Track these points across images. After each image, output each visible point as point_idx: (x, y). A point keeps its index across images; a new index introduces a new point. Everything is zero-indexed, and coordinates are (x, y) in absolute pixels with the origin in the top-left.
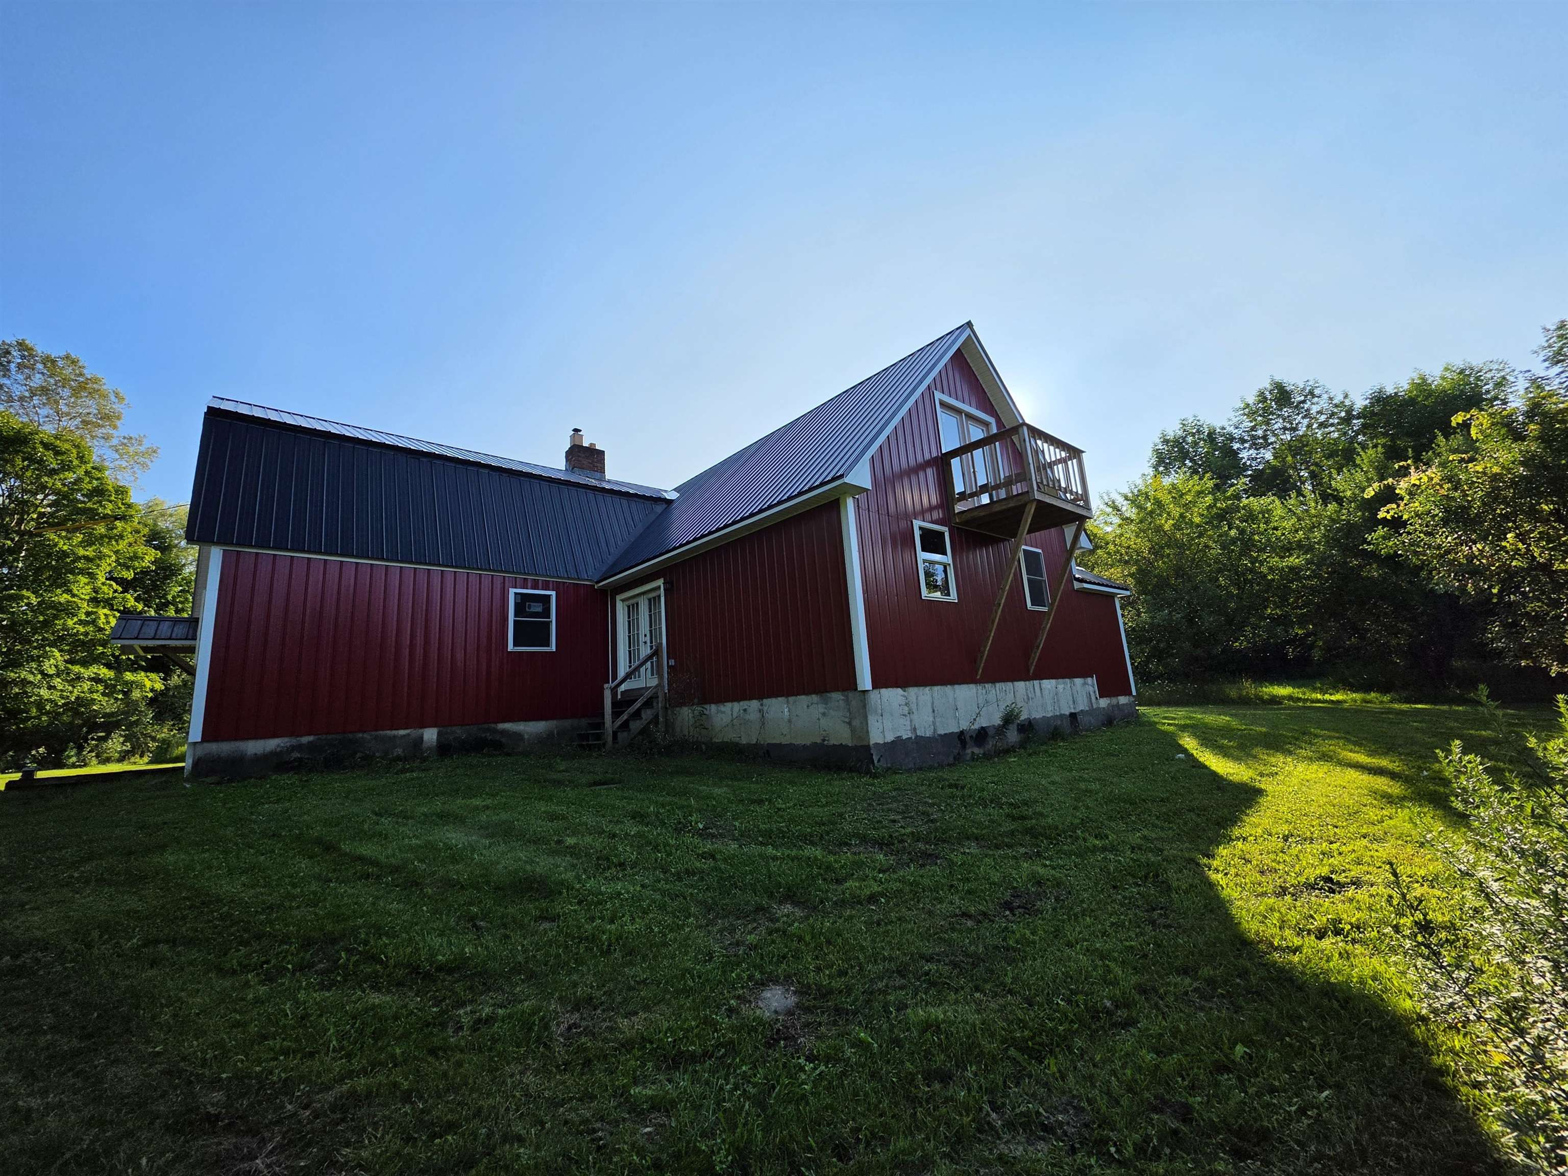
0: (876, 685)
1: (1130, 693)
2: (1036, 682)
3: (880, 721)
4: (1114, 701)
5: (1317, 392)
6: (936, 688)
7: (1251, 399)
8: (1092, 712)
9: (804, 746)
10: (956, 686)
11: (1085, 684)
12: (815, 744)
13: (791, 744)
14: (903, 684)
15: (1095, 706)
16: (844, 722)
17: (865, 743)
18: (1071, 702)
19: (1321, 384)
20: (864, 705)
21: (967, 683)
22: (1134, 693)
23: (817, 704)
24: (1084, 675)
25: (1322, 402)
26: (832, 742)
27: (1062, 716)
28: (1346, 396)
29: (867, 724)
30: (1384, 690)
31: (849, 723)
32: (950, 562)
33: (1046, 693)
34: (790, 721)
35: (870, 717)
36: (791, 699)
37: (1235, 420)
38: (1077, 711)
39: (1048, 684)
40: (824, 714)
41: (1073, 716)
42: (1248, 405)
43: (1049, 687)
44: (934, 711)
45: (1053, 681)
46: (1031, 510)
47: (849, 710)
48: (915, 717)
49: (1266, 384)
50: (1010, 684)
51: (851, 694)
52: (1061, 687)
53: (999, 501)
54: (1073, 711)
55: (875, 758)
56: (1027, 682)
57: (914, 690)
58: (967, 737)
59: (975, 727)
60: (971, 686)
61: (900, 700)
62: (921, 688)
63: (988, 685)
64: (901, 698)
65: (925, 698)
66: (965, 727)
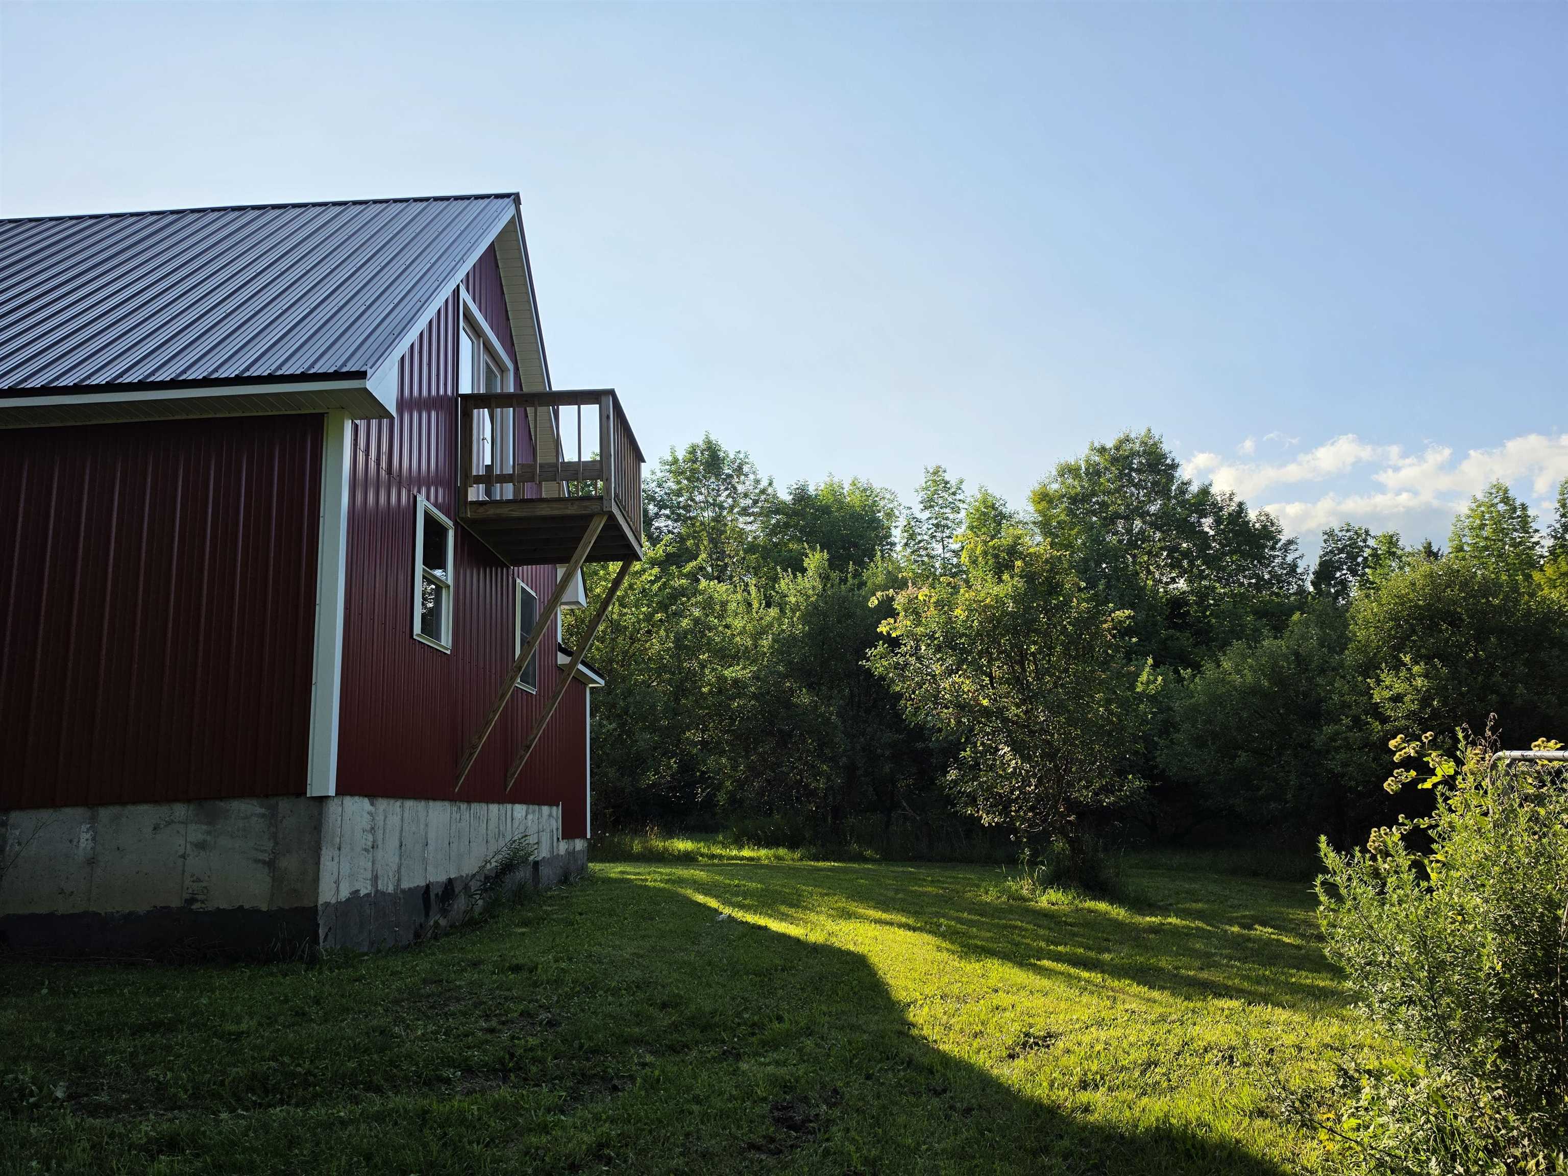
0: (345, 787)
1: (584, 836)
2: (509, 806)
3: (336, 860)
4: (573, 845)
5: (746, 469)
6: (409, 804)
7: (681, 454)
8: (555, 858)
9: (130, 917)
10: (431, 803)
11: (552, 814)
12: (165, 912)
13: (85, 914)
14: (372, 792)
15: (556, 852)
16: (257, 861)
17: (307, 903)
19: (751, 460)
20: (316, 826)
21: (443, 800)
22: (589, 836)
23: (185, 823)
24: (552, 803)
25: (747, 483)
26: (211, 906)
28: (770, 484)
29: (318, 863)
30: (792, 845)
31: (270, 864)
32: (450, 581)
33: (514, 823)
34: (92, 862)
35: (324, 851)
36: (105, 813)
37: (659, 475)
38: (541, 857)
39: (520, 810)
40: (201, 846)
41: (537, 865)
42: (676, 461)
43: (519, 814)
44: (401, 846)
45: (523, 807)
46: (598, 526)
47: (274, 836)
48: (379, 854)
49: (699, 441)
50: (484, 806)
51: (284, 805)
52: (530, 816)
53: (501, 503)
54: (537, 857)
55: (321, 933)
56: (501, 806)
57: (383, 804)
58: (432, 897)
59: (443, 878)
60: (447, 804)
61: (364, 822)
62: (392, 801)
63: (464, 806)
64: (367, 817)
65: (394, 820)
66: (432, 878)
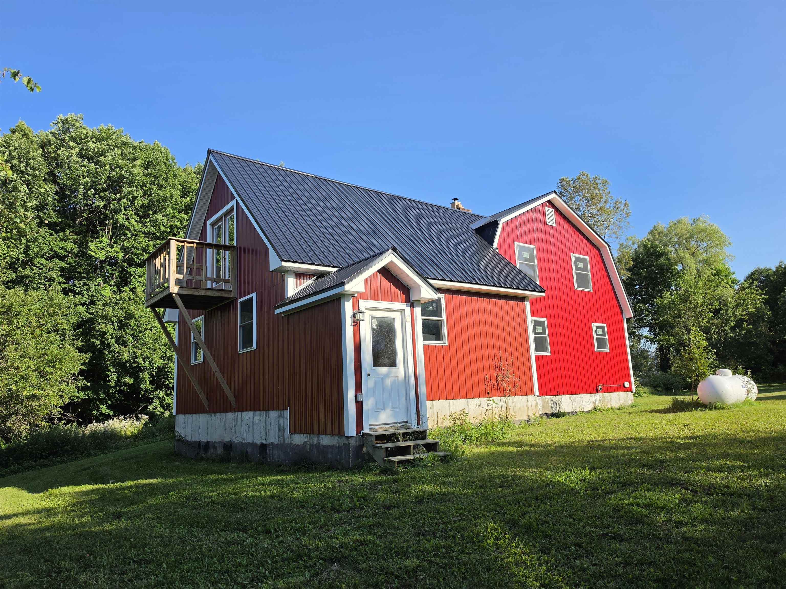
2: (239, 413)
4: (314, 440)
8: (281, 446)
11: (280, 416)
14: (184, 412)
15: (287, 441)
18: (263, 433)
24: (279, 409)
27: (253, 445)
33: (245, 422)
38: (268, 442)
39: (248, 415)
41: (263, 446)
43: (248, 418)
44: (192, 428)
45: (251, 413)
48: (186, 429)
50: (223, 414)
52: (257, 418)
54: (264, 442)
56: (234, 414)
57: (187, 416)
58: (201, 446)
59: (205, 440)
60: (206, 414)
61: (183, 420)
62: (189, 415)
63: (213, 415)
64: (183, 419)
65: (190, 420)
66: (201, 439)
